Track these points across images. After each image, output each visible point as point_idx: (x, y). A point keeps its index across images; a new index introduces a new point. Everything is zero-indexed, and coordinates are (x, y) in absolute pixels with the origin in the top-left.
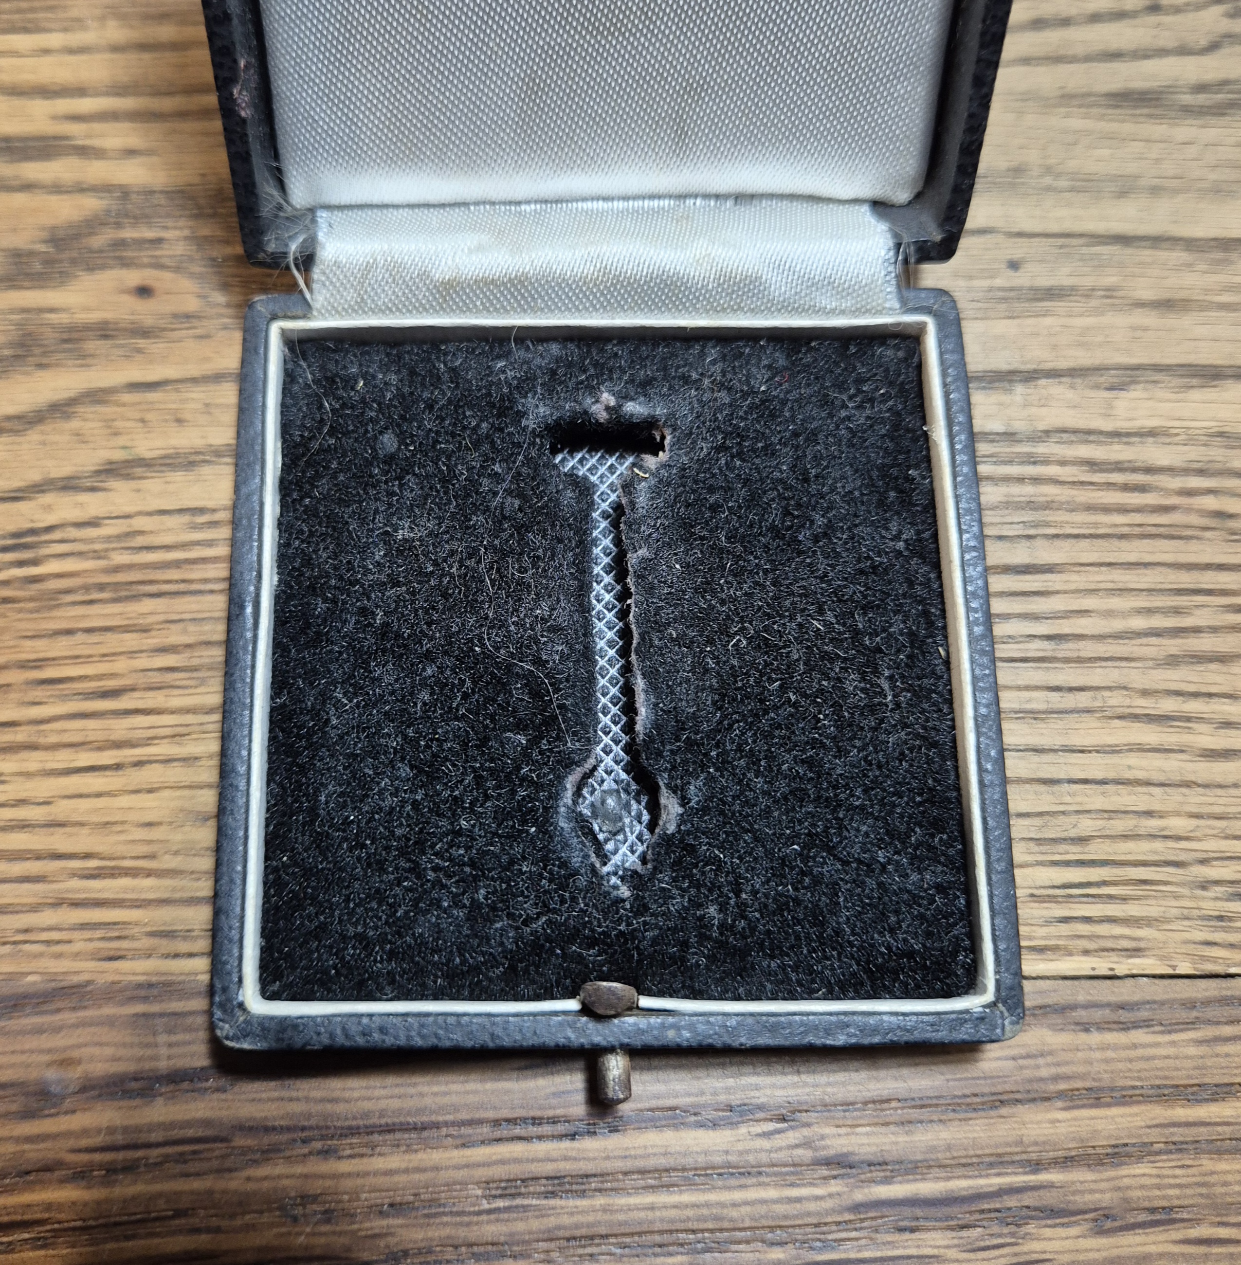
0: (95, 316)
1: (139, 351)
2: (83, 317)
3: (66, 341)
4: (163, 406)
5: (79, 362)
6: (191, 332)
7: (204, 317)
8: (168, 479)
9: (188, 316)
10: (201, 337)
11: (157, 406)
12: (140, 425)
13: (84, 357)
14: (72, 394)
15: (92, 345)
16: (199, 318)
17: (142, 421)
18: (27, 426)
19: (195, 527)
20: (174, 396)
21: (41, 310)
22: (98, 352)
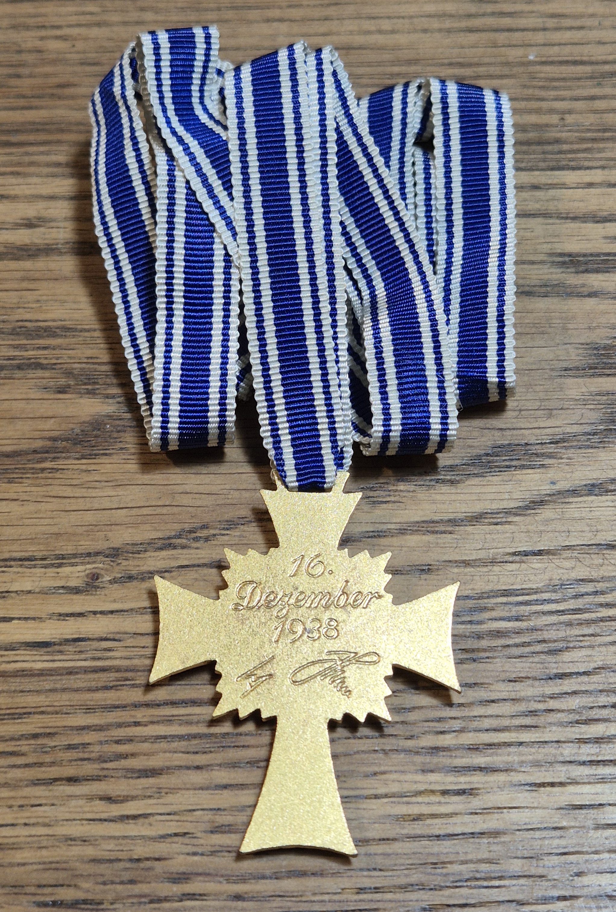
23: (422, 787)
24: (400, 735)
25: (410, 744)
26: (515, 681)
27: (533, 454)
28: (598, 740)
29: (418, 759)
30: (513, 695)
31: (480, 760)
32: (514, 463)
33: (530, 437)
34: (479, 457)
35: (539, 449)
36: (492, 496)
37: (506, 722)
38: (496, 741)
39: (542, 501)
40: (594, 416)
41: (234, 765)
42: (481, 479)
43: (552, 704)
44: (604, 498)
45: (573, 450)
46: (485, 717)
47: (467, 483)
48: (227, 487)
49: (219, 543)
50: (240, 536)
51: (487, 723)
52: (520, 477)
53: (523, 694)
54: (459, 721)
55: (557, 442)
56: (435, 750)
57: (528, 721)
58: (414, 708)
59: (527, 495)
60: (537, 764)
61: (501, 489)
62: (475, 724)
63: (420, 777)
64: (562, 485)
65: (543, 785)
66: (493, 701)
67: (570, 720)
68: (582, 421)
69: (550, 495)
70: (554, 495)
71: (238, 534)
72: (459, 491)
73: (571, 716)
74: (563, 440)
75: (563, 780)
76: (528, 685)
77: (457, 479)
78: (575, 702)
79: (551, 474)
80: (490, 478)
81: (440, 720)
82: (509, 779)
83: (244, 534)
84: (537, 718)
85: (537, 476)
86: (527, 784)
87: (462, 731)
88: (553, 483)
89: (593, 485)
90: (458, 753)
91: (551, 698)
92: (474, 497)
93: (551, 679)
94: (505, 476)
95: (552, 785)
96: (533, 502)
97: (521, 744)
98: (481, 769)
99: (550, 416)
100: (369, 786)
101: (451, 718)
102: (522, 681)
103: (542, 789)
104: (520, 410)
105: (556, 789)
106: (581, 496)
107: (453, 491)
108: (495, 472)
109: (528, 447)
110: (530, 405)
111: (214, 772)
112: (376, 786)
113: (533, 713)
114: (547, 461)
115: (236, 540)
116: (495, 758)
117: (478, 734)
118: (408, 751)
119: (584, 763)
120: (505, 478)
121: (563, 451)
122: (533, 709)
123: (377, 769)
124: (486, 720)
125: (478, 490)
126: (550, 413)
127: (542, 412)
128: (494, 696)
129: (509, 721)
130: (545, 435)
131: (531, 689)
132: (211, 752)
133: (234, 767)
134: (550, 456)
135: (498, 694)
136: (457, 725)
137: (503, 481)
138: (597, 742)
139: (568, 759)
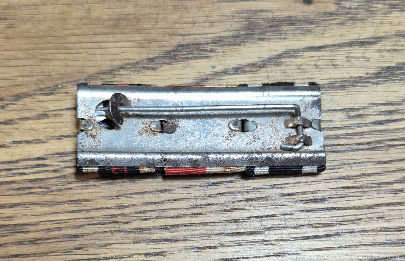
0: (285, 14)
1: (309, 31)
2: (278, 14)
3: (271, 26)
4: (324, 58)
5: (279, 37)
6: (334, 22)
7: (339, 14)
8: (332, 94)
9: (331, 14)
10: (339, 24)
11: (321, 58)
12: (315, 67)
13: (281, 34)
14: (279, 52)
15: (284, 28)
16: (337, 14)
17: (316, 65)
18: (258, 69)
19: (349, 118)
20: (330, 53)
21: (256, 11)
22: (288, 32)
23: (133, 252)
24: (121, 222)
25: (126, 227)
26: (189, 188)
27: (202, 50)
28: (236, 221)
29: (131, 235)
30: (188, 196)
31: (168, 235)
32: (190, 56)
33: (200, 39)
34: (169, 52)
35: (205, 47)
36: (177, 76)
37: (183, 212)
38: (177, 223)
39: (207, 79)
40: (238, 26)
41: (21, 243)
42: (170, 66)
43: (211, 200)
44: (243, 76)
45: (225, 47)
46: (171, 209)
47: (162, 68)
48: (15, 74)
49: (11, 109)
50: (24, 105)
51: (172, 213)
52: (193, 64)
53: (193, 195)
54: (156, 212)
55: (216, 43)
56: (141, 230)
57: (196, 211)
58: (129, 206)
59: (198, 75)
60: (201, 236)
61: (183, 72)
62: (165, 214)
63: (132, 246)
64: (219, 68)
65: (204, 248)
66: (176, 200)
67: (221, 210)
68: (232, 29)
69: (211, 75)
70: (213, 75)
71: (22, 103)
72: (157, 74)
73: (221, 207)
74: (220, 41)
75: (216, 245)
76: (197, 190)
77: (156, 66)
78: (223, 199)
79: (212, 62)
80: (176, 66)
81: (144, 212)
82: (184, 245)
83: (26, 103)
84: (201, 209)
85: (204, 64)
86: (195, 248)
87: (157, 218)
88: (213, 67)
89: (237, 68)
90: (154, 231)
91: (210, 197)
92: (166, 77)
93: (210, 185)
94: (185, 63)
95: (210, 248)
96: (202, 80)
97: (192, 224)
98: (168, 240)
99: (212, 26)
100: (102, 252)
101: (151, 211)
102: (193, 188)
103: (204, 250)
104: (194, 23)
105: (211, 250)
106: (230, 75)
107: (153, 74)
108: (179, 61)
109: (199, 46)
110: (200, 19)
111: (9, 248)
112: (106, 252)
113: (200, 206)
114: (210, 54)
115: (21, 107)
116: (176, 233)
117: (167, 220)
118: (125, 231)
119: (229, 234)
120: (185, 65)
121: (220, 48)
122: (199, 204)
123: (106, 242)
124: (171, 211)
125: (168, 73)
126: (212, 24)
127: (207, 24)
128: (176, 197)
129: (185, 211)
130: (209, 38)
131: (198, 192)
132: (7, 236)
133: (21, 244)
134: (212, 51)
135: (179, 195)
136: (154, 214)
137: (183, 67)
138: (237, 222)
139: (219, 232)
